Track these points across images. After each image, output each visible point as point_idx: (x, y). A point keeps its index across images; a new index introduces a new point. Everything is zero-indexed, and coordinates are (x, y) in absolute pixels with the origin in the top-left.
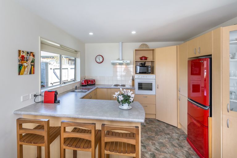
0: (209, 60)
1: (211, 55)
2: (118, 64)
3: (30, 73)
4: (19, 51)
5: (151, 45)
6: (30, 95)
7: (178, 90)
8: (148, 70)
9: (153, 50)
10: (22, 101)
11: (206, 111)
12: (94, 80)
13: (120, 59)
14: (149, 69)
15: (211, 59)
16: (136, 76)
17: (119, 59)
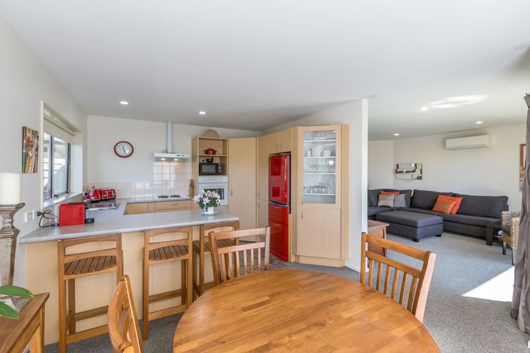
0: (288, 157)
1: (290, 152)
2: (164, 159)
3: (34, 172)
4: (24, 129)
5: (222, 132)
6: (34, 212)
7: (258, 194)
8: (217, 169)
9: (224, 141)
10: (26, 221)
11: (286, 209)
12: (114, 190)
13: (169, 150)
14: (220, 168)
15: (290, 155)
16: (202, 179)
17: (166, 152)
